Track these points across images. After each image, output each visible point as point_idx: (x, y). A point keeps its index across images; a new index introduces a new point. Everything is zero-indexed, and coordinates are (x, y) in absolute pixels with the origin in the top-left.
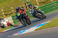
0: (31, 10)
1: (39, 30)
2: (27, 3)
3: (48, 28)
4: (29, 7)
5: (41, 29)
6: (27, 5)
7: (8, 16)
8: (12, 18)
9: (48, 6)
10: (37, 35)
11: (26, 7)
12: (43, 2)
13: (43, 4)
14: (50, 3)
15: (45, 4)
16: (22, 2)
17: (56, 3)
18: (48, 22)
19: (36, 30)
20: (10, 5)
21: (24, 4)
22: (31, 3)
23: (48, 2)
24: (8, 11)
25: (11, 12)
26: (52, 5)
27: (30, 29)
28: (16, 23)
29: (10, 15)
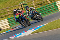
0: (28, 12)
1: (36, 33)
2: (23, 5)
3: (45, 31)
4: (26, 9)
5: (38, 32)
6: (23, 7)
7: (3, 18)
8: (7, 20)
9: (45, 8)
10: (33, 39)
11: (23, 9)
12: (40, 3)
13: (40, 5)
14: (47, 5)
15: (42, 6)
16: (18, 3)
17: (53, 5)
18: (45, 25)
19: (32, 33)
20: (5, 7)
21: (20, 6)
22: (27, 5)
23: (45, 4)
24: (4, 13)
25: (6, 15)
26: (49, 7)
27: (26, 32)
28: (12, 26)
29: (5, 17)
